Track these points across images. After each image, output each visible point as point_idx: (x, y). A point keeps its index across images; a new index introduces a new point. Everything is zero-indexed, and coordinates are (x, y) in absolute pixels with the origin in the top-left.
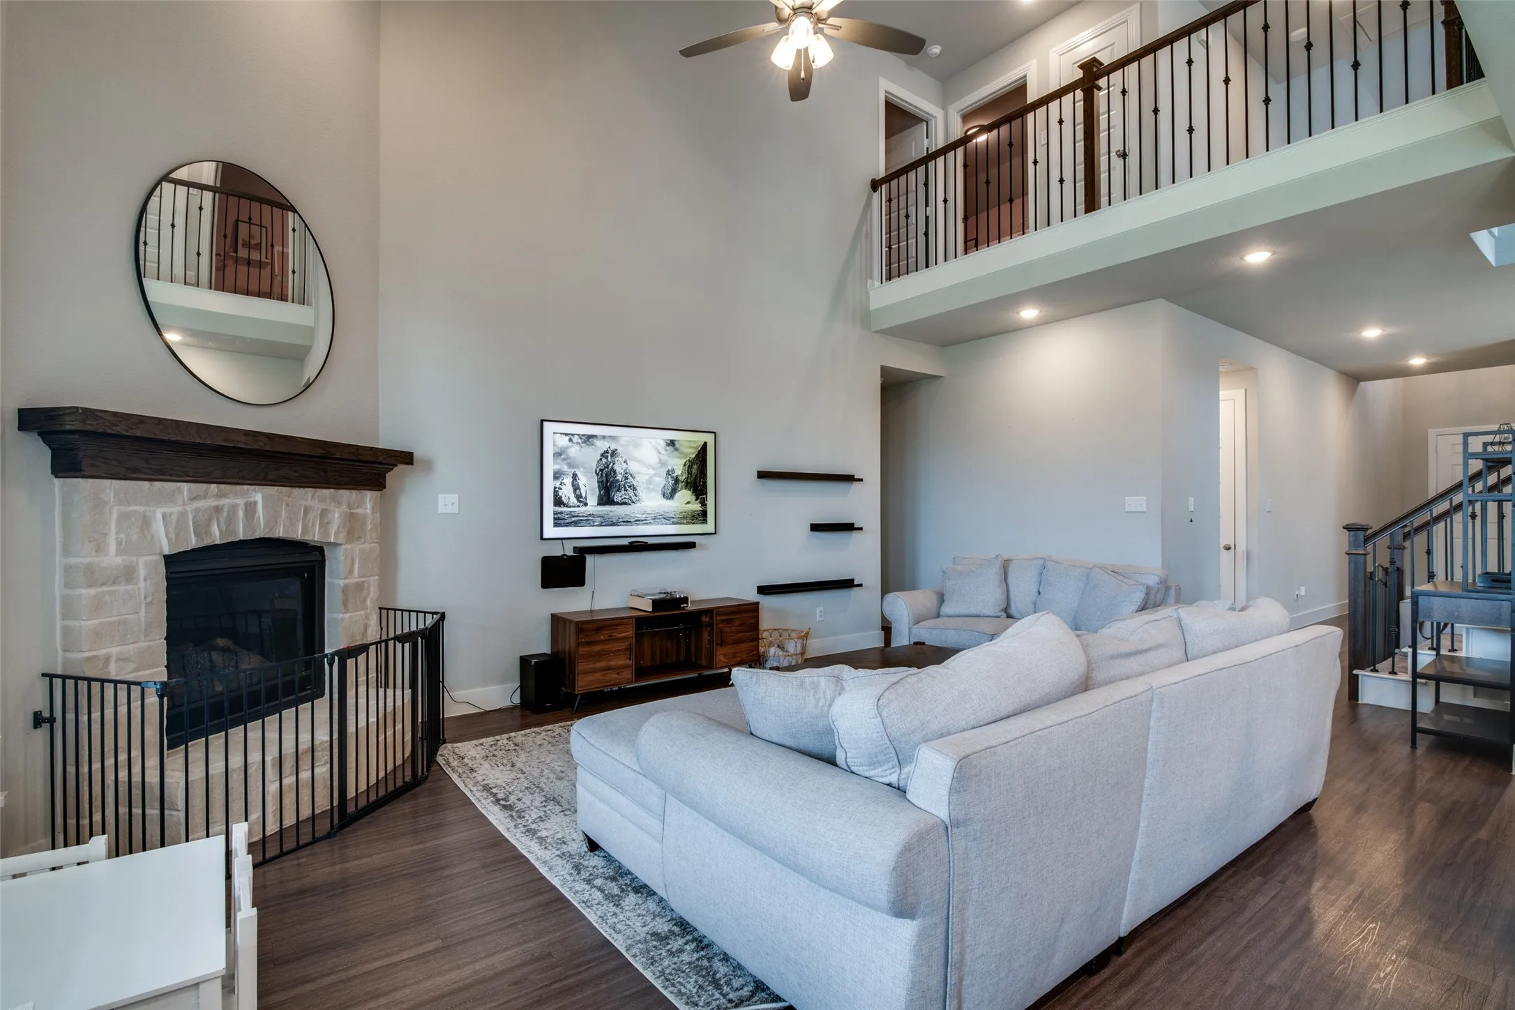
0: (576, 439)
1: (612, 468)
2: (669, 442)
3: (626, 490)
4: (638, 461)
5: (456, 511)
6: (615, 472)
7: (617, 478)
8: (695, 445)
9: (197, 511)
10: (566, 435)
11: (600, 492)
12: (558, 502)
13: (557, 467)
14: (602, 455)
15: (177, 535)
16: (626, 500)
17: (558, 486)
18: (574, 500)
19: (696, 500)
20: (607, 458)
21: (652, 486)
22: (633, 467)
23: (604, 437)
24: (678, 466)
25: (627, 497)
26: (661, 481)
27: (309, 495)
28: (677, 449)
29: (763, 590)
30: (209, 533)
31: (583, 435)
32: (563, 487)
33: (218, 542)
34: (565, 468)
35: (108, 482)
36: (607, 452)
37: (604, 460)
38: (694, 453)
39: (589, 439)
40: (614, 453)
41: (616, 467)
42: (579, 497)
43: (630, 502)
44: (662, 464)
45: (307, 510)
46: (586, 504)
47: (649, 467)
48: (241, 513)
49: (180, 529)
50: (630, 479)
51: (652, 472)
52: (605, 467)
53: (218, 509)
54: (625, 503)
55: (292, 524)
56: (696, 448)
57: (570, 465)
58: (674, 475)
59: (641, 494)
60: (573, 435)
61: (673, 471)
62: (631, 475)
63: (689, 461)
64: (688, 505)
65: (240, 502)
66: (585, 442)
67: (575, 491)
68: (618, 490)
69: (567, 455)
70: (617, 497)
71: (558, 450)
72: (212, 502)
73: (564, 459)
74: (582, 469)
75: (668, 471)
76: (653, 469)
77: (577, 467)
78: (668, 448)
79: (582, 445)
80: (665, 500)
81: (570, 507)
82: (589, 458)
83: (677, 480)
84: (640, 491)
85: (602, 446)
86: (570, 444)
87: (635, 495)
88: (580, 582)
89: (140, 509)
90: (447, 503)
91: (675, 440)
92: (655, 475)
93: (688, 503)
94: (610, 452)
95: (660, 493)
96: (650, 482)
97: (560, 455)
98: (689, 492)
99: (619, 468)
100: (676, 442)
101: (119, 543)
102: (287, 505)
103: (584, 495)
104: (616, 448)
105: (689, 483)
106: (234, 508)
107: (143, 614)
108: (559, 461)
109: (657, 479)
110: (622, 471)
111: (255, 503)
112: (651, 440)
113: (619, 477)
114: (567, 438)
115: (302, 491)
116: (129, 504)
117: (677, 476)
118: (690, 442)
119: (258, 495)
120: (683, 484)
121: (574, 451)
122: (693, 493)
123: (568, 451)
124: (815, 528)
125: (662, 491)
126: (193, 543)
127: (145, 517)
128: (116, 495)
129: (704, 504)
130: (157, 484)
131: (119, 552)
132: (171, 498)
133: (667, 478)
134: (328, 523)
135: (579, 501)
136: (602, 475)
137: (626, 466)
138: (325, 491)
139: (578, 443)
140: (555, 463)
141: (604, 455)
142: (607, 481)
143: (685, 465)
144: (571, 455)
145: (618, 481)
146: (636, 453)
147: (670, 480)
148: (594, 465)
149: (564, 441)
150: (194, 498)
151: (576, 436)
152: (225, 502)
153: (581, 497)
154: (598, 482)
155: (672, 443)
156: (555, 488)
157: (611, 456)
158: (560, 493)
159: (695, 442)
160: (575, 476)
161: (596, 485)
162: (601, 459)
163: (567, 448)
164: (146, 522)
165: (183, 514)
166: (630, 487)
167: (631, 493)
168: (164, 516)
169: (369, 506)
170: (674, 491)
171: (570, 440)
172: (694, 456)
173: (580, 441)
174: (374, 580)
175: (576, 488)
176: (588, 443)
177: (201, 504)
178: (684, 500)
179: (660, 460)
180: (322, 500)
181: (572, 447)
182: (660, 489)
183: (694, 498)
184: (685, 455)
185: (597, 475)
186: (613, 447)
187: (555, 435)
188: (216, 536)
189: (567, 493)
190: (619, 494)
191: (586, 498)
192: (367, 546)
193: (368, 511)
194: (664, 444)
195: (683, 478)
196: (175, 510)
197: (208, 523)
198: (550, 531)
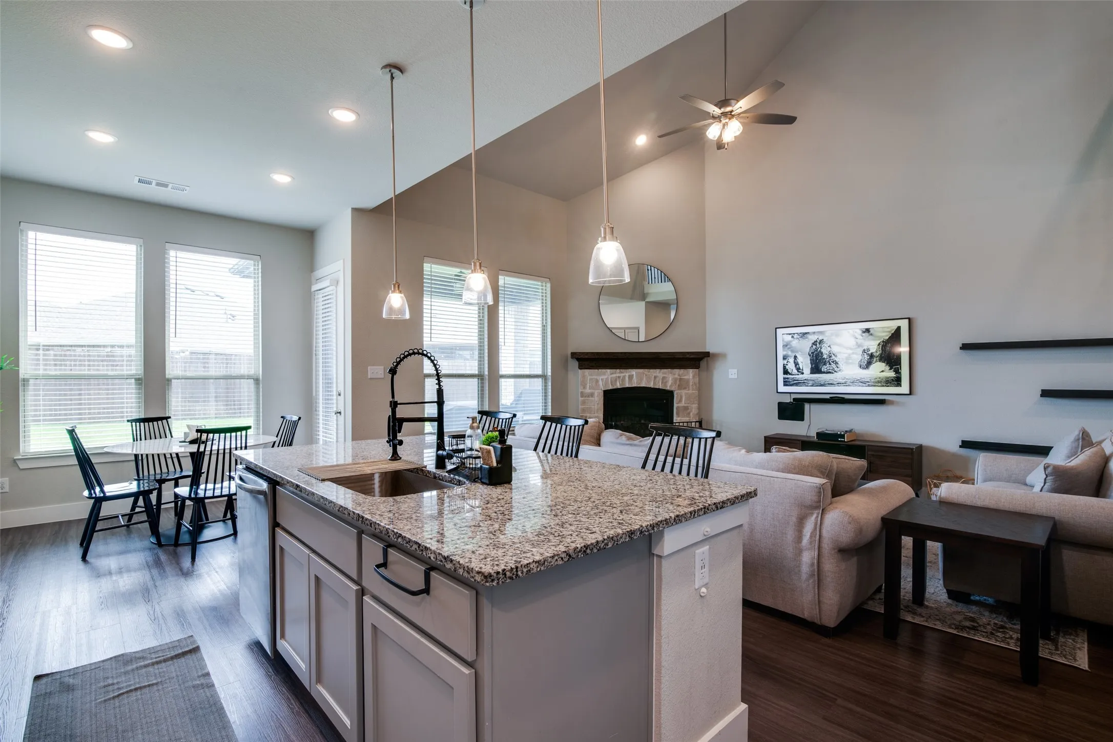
0: (796, 336)
1: (820, 351)
2: (864, 330)
3: (830, 364)
4: (839, 345)
5: (736, 377)
6: (822, 353)
7: (824, 357)
8: (889, 330)
9: (612, 378)
10: (790, 334)
11: (812, 366)
12: (786, 372)
13: (785, 353)
14: (813, 344)
15: (606, 385)
16: (831, 371)
17: (785, 363)
18: (795, 371)
19: (890, 369)
20: (816, 345)
21: (850, 361)
22: (835, 349)
23: (814, 333)
24: (873, 346)
25: (831, 368)
26: (858, 357)
27: (658, 372)
28: (871, 335)
29: (966, 444)
30: (616, 384)
31: (800, 333)
32: (789, 364)
33: (619, 387)
34: (790, 353)
35: (586, 370)
36: (816, 341)
37: (814, 347)
38: (887, 336)
39: (804, 334)
40: (821, 342)
41: (822, 350)
42: (798, 369)
43: (833, 372)
44: (859, 346)
45: (655, 377)
46: (803, 373)
47: (847, 348)
48: (627, 379)
49: (606, 383)
50: (833, 357)
51: (850, 351)
52: (815, 351)
53: (619, 377)
54: (830, 373)
55: (649, 382)
56: (890, 332)
57: (792, 351)
58: (870, 352)
59: (841, 366)
60: (794, 334)
61: (868, 350)
62: (834, 355)
63: (883, 342)
64: (882, 373)
65: (627, 375)
66: (801, 337)
67: (796, 366)
68: (824, 365)
69: (791, 345)
70: (824, 369)
71: (785, 344)
72: (618, 375)
73: (789, 348)
74: (800, 353)
75: (864, 350)
76: (851, 349)
77: (797, 352)
78: (864, 334)
79: (800, 339)
80: (861, 370)
81: (793, 375)
82: (805, 346)
83: (872, 356)
84: (841, 365)
85: (813, 338)
86: (792, 339)
87: (838, 367)
88: (801, 418)
89: (596, 377)
90: (733, 373)
91: (869, 329)
92: (853, 353)
93: (883, 371)
94: (818, 341)
95: (857, 365)
96: (848, 358)
97: (787, 346)
98: (884, 364)
99: (825, 351)
100: (870, 330)
101: (590, 386)
102: (646, 375)
103: (801, 368)
104: (822, 338)
105: (883, 357)
106: (624, 377)
107: (596, 406)
108: (786, 349)
109: (855, 356)
110: (827, 352)
111: (633, 375)
112: (850, 331)
113: (825, 356)
114: (791, 336)
115: (655, 370)
116: (592, 376)
117: (872, 353)
118: (884, 329)
119: (634, 372)
120: (878, 358)
121: (795, 343)
122: (887, 364)
123: (791, 343)
124: (1046, 394)
125: (859, 364)
126: (610, 387)
127: (597, 379)
128: (589, 373)
129: (897, 371)
130: (600, 370)
131: (590, 389)
132: (604, 374)
133: (863, 355)
134: (666, 382)
135: (798, 372)
136: (813, 356)
137: (830, 349)
138: (665, 370)
139: (797, 338)
140: (784, 351)
141: (814, 343)
142: (817, 359)
143: (879, 345)
144: (793, 345)
145: (824, 359)
146: (838, 340)
147: (866, 356)
148: (808, 350)
149: (789, 338)
150: (611, 374)
151: (796, 334)
152: (622, 375)
153: (800, 369)
154: (810, 360)
155: (868, 330)
156: (784, 364)
157: (819, 344)
158: (787, 367)
159: (888, 327)
160: (795, 357)
161: (809, 362)
162: (812, 346)
163: (791, 341)
164: (597, 381)
165: (607, 379)
166: (833, 362)
167: (834, 365)
168: (602, 379)
169: (691, 375)
170: (869, 363)
171: (793, 337)
172: (887, 338)
173: (798, 337)
174: (695, 406)
175: (796, 364)
176: (803, 337)
177: (614, 375)
178: (879, 370)
179: (857, 343)
180: (663, 373)
181: (793, 341)
182: (857, 363)
183: (888, 368)
184: (879, 337)
185: (810, 356)
186: (820, 338)
187: (783, 335)
188: (618, 386)
189: (791, 367)
190: (825, 367)
191: (803, 369)
192: (690, 392)
193: (691, 377)
194: (860, 332)
195: (878, 354)
196: (604, 377)
197: (616, 380)
198: (782, 388)
